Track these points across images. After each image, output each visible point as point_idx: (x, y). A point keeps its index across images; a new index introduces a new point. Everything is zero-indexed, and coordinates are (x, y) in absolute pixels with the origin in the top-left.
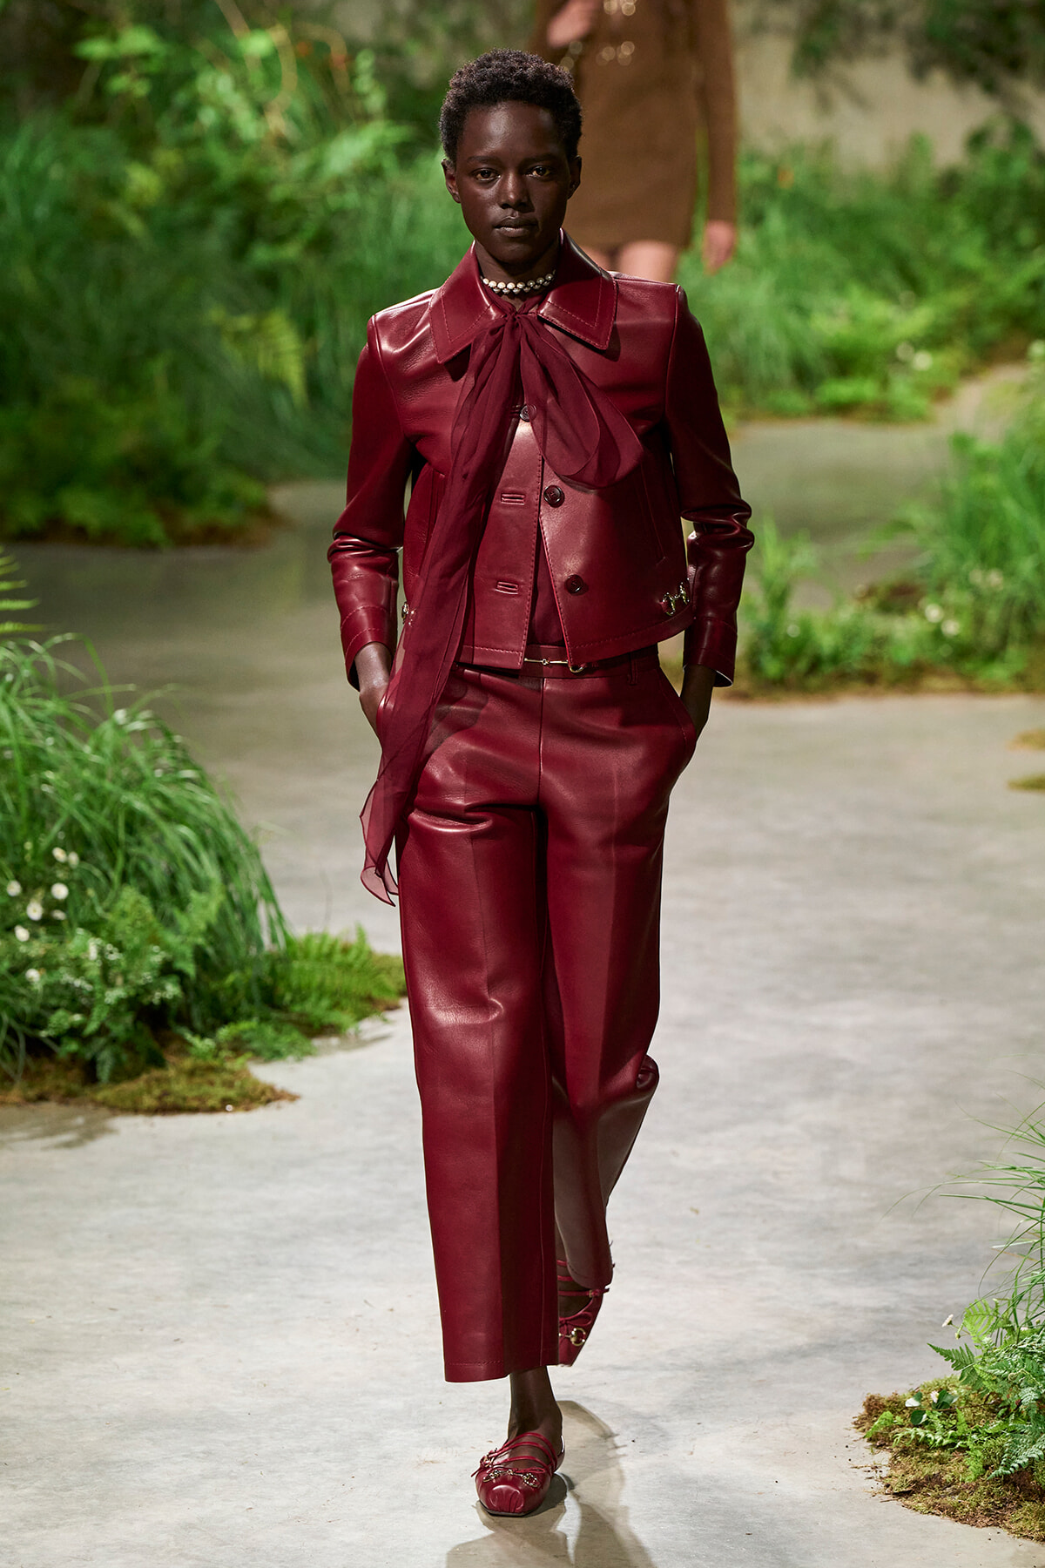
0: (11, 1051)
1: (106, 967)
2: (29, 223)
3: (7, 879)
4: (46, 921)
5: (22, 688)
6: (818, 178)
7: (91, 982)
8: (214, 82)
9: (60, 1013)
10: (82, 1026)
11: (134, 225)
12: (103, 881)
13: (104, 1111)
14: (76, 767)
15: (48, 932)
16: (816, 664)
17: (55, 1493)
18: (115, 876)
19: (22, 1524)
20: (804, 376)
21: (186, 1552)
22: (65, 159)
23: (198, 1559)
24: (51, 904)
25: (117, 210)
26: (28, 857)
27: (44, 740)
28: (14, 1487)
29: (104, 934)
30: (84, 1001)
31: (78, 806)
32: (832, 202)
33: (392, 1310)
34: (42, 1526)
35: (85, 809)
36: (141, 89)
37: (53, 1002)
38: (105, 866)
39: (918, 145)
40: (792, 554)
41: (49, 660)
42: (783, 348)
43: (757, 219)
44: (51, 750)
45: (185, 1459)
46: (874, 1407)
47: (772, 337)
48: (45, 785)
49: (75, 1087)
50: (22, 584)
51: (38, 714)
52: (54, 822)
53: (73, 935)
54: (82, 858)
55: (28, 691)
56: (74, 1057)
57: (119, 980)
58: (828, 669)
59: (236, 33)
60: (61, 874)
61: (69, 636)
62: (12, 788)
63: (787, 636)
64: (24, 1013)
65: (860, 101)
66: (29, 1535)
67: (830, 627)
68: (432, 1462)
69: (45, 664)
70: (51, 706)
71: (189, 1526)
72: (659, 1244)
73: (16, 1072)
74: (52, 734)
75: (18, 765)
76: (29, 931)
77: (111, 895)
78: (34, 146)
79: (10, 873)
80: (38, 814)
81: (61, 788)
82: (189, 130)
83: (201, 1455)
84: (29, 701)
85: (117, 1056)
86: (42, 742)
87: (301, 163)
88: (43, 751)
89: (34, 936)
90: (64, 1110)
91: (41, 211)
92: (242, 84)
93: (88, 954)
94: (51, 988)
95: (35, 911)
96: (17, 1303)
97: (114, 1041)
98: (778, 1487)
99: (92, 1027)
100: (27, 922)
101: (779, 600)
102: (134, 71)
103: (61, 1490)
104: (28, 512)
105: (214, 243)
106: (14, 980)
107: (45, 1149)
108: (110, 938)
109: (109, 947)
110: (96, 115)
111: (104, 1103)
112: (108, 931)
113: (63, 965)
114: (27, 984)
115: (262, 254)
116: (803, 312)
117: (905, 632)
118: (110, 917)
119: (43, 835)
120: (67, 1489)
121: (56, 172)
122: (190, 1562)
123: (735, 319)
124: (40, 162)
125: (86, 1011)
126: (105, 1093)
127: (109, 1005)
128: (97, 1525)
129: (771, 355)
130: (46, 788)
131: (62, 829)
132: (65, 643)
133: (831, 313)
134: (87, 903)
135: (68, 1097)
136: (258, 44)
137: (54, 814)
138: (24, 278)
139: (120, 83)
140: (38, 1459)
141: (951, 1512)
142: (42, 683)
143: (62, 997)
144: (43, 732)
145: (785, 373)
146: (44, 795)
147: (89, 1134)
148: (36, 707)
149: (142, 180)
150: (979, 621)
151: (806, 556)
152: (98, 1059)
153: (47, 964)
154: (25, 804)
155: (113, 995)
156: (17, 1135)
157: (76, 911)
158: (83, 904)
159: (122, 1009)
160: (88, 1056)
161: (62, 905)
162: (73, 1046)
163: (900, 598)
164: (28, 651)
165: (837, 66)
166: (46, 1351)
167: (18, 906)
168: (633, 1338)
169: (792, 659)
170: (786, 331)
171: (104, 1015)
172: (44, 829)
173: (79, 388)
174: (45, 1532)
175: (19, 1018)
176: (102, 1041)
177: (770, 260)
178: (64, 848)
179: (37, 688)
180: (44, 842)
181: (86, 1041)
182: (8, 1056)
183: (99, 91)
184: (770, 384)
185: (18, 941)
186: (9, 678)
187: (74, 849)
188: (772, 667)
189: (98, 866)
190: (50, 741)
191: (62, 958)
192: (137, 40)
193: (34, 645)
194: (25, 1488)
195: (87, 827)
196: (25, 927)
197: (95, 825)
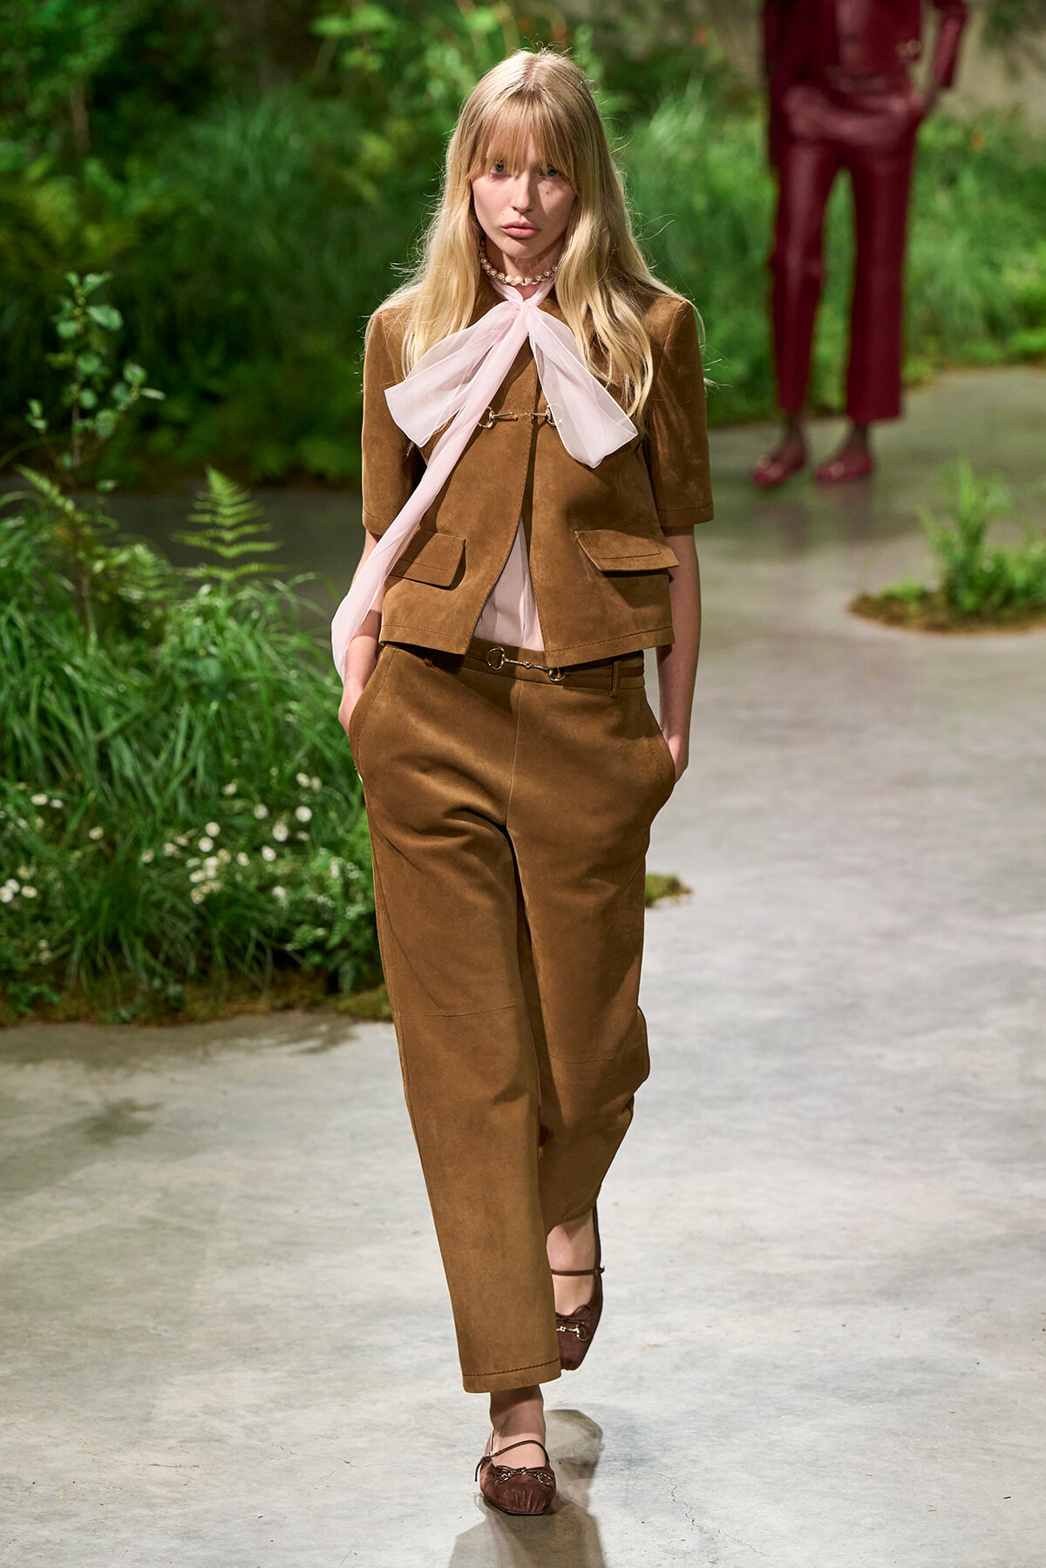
0: (260, 963)
1: (347, 884)
2: (270, 189)
3: (254, 802)
4: (292, 842)
5: (267, 625)
6: (1008, 142)
7: (333, 898)
8: (443, 57)
9: (305, 928)
10: (326, 940)
11: (369, 191)
12: (344, 805)
13: (346, 1019)
14: (317, 698)
15: (294, 852)
16: (1009, 597)
17: (302, 1375)
18: (355, 799)
19: (273, 1405)
20: (996, 326)
21: (426, 1430)
22: (303, 129)
23: (436, 1436)
24: (295, 826)
25: (352, 177)
26: (274, 781)
27: (288, 673)
28: (265, 1370)
29: (345, 852)
30: (326, 916)
31: (320, 734)
32: (1022, 163)
33: (616, 1204)
34: (292, 1407)
35: (326, 736)
36: (373, 63)
37: (298, 917)
38: (346, 790)
40: (986, 493)
41: (293, 599)
42: (976, 301)
43: (951, 181)
44: (294, 683)
45: (424, 1343)
47: (965, 290)
48: (290, 715)
49: (319, 997)
50: (266, 527)
51: (284, 649)
52: (297, 749)
53: (316, 855)
54: (325, 783)
55: (273, 628)
56: (318, 969)
57: (359, 897)
58: (1021, 602)
59: (462, 11)
60: (305, 798)
61: (311, 576)
62: (258, 718)
63: (982, 571)
64: (272, 929)
66: (279, 1415)
67: (1022, 561)
68: (656, 1346)
69: (288, 603)
70: (295, 641)
71: (429, 1407)
72: (866, 1141)
73: (264, 982)
74: (296, 667)
75: (264, 695)
76: (276, 851)
77: (351, 817)
78: (274, 118)
79: (257, 797)
80: (284, 740)
81: (304, 718)
82: (419, 102)
83: (439, 1340)
84: (275, 637)
85: (358, 970)
86: (285, 674)
88: (287, 683)
89: (280, 856)
90: (309, 1018)
91: (281, 178)
92: (466, 55)
93: (331, 872)
94: (296, 905)
95: (280, 832)
96: (266, 1199)
97: (355, 953)
98: (979, 1368)
99: (335, 940)
100: (273, 843)
101: (974, 537)
102: (367, 46)
103: (309, 1373)
104: (271, 460)
106: (262, 898)
107: (292, 1054)
108: (351, 857)
109: (350, 866)
110: (331, 88)
111: (345, 1012)
112: (349, 851)
113: (308, 883)
114: (274, 900)
116: (995, 267)
118: (351, 838)
119: (288, 761)
120: (315, 1372)
121: (295, 143)
122: (430, 1440)
123: (931, 274)
124: (281, 130)
125: (329, 926)
126: (347, 1002)
127: (350, 920)
128: (341, 1405)
129: (965, 308)
130: (290, 718)
131: (304, 757)
132: (307, 583)
133: (1021, 267)
134: (329, 826)
135: (312, 1006)
136: (483, 20)
137: (298, 742)
138: (265, 242)
139: (354, 58)
140: (287, 1344)
142: (286, 619)
143: (306, 913)
144: (286, 665)
145: (978, 325)
146: (288, 724)
147: (333, 1040)
148: (280, 642)
151: (999, 496)
152: (340, 971)
153: (293, 882)
154: (271, 733)
155: (353, 911)
156: (266, 1041)
157: (319, 833)
158: (325, 826)
159: (363, 923)
160: (331, 967)
161: (306, 827)
162: (317, 959)
164: (273, 590)
165: (1025, 37)
166: (295, 1244)
167: (265, 828)
168: (843, 1229)
169: (987, 592)
170: (979, 286)
171: (346, 928)
172: (288, 755)
173: (317, 343)
174: (294, 1412)
175: (267, 933)
176: (342, 954)
177: (963, 219)
178: (310, 775)
179: (281, 625)
180: (289, 768)
181: (328, 954)
182: (256, 967)
183: (335, 65)
184: (964, 336)
185: (265, 861)
186: (255, 615)
187: (317, 775)
188: (968, 600)
189: (339, 789)
190: (293, 674)
191: (305, 876)
192: (371, 18)
193: (278, 585)
194: (275, 1371)
195: (329, 754)
196: (272, 848)
197: (335, 751)
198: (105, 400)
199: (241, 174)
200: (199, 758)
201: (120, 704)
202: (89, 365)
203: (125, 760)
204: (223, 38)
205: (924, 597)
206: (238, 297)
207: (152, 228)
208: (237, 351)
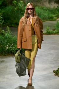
8: (19, 4)
11: (15, 11)
14: (13, 38)
16: (50, 33)
20: (49, 19)
24: (12, 45)
26: (11, 43)
32: (50, 10)
36: (15, 4)
39: (55, 7)
42: (48, 17)
43: (46, 11)
46: (54, 71)
63: (48, 32)
65: (52, 5)
67: (51, 31)
70: (12, 35)
73: (10, 54)
75: (10, 38)
80: (11, 41)
82: (18, 6)
87: (24, 8)
91: (11, 10)
92: (21, 4)
94: (12, 50)
97: (15, 52)
101: (48, 30)
104: (10, 25)
105: (19, 12)
106: (10, 49)
107: (12, 58)
108: (15, 47)
110: (13, 5)
115: (22, 13)
116: (49, 15)
117: (54, 32)
121: (11, 8)
135: (13, 55)
136: (21, 2)
138: (10, 14)
141: (58, 76)
149: (16, 9)
150: (58, 31)
151: (49, 28)
153: (12, 48)
155: (15, 50)
156: (10, 57)
158: (14, 45)
162: (13, 53)
163: (54, 30)
164: (11, 33)
165: (51, 3)
167: (10, 45)
173: (12, 19)
175: (10, 51)
177: (47, 13)
178: (13, 43)
184: (47, 19)
185: (10, 47)
192: (15, 2)
197: (14, 41)
198: (2, 22)
199: (8, 10)
200: (7, 42)
201: (2, 39)
202: (1, 20)
203: (3, 42)
204: (7, 3)
205: (45, 33)
206: (8, 17)
207: (4, 13)
208: (8, 20)
